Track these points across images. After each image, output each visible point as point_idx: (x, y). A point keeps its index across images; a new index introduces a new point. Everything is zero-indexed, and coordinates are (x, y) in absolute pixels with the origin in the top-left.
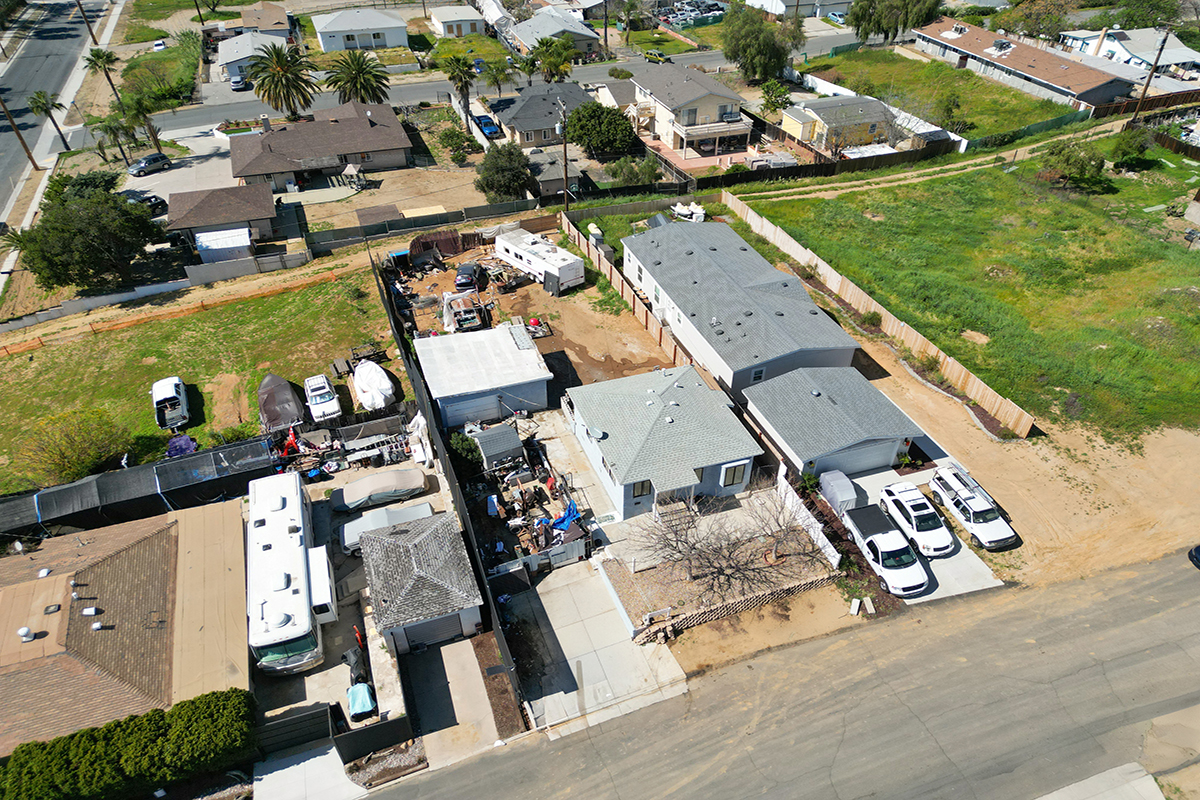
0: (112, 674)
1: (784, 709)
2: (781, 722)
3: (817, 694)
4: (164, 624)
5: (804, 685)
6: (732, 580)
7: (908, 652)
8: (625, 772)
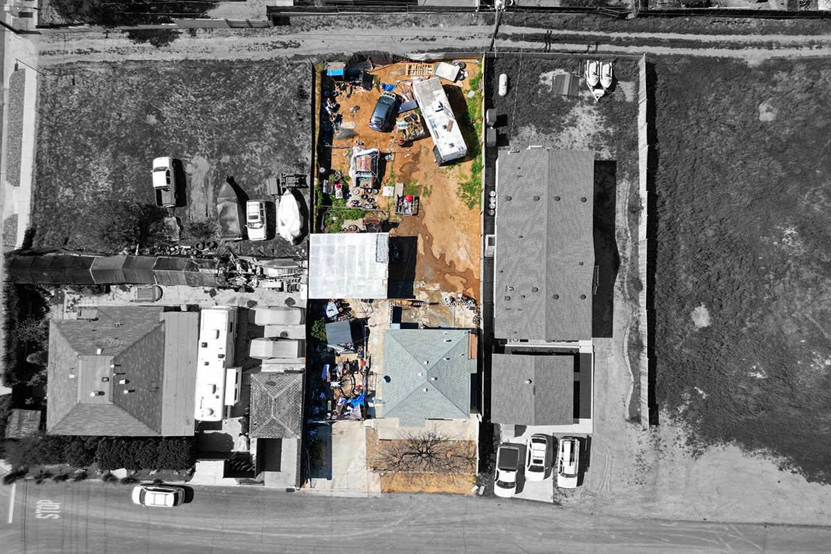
0: (135, 417)
1: (414, 521)
2: (409, 526)
3: (432, 520)
4: (158, 389)
5: (429, 515)
6: (424, 460)
7: (483, 517)
8: (338, 521)
